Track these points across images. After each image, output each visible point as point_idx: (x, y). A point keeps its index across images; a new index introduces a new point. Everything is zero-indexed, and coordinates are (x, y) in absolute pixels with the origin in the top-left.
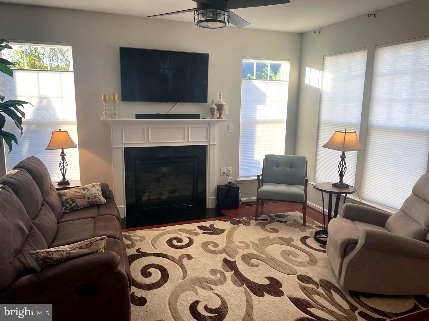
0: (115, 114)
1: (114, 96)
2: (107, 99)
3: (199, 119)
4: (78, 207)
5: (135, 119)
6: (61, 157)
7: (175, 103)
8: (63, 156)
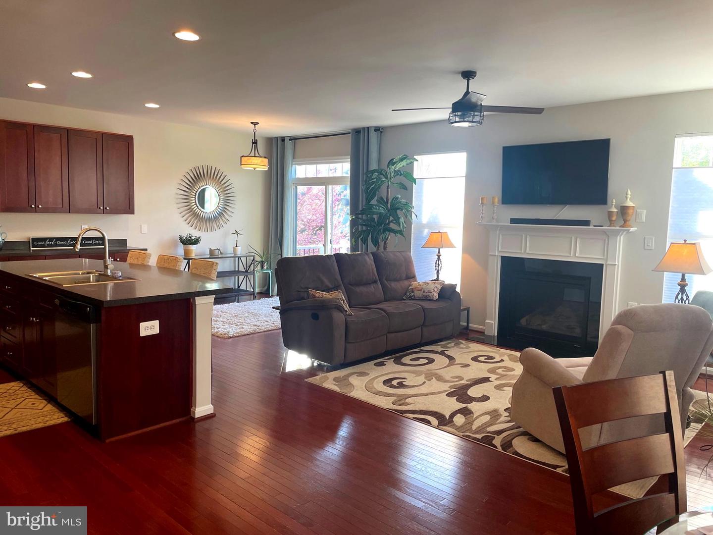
1: (494, 198)
2: (485, 202)
3: (590, 226)
5: (509, 224)
6: (437, 257)
7: (564, 206)
8: (439, 257)
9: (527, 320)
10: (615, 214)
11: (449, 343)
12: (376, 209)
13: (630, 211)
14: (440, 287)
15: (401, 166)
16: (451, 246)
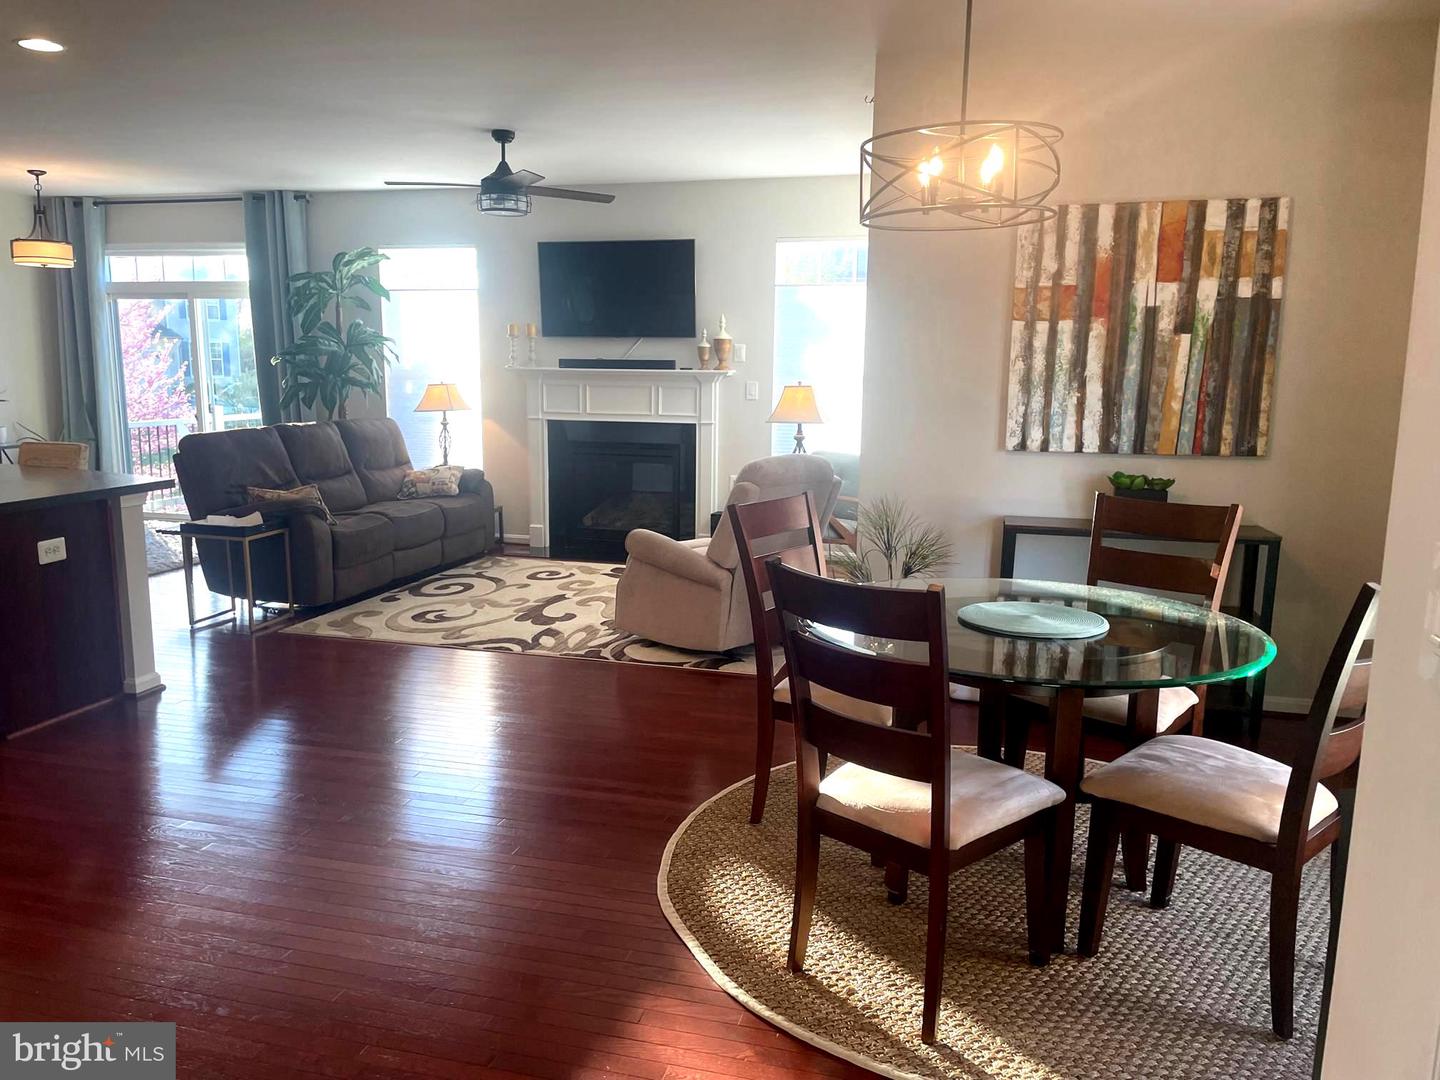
0: (530, 359)
1: (529, 325)
2: (516, 333)
3: (674, 369)
4: (418, 495)
5: (558, 368)
6: (442, 426)
7: (636, 339)
8: (445, 425)
9: (592, 518)
10: (707, 351)
11: (483, 563)
12: (325, 345)
13: (727, 346)
14: (459, 475)
15: (359, 267)
16: (464, 407)
